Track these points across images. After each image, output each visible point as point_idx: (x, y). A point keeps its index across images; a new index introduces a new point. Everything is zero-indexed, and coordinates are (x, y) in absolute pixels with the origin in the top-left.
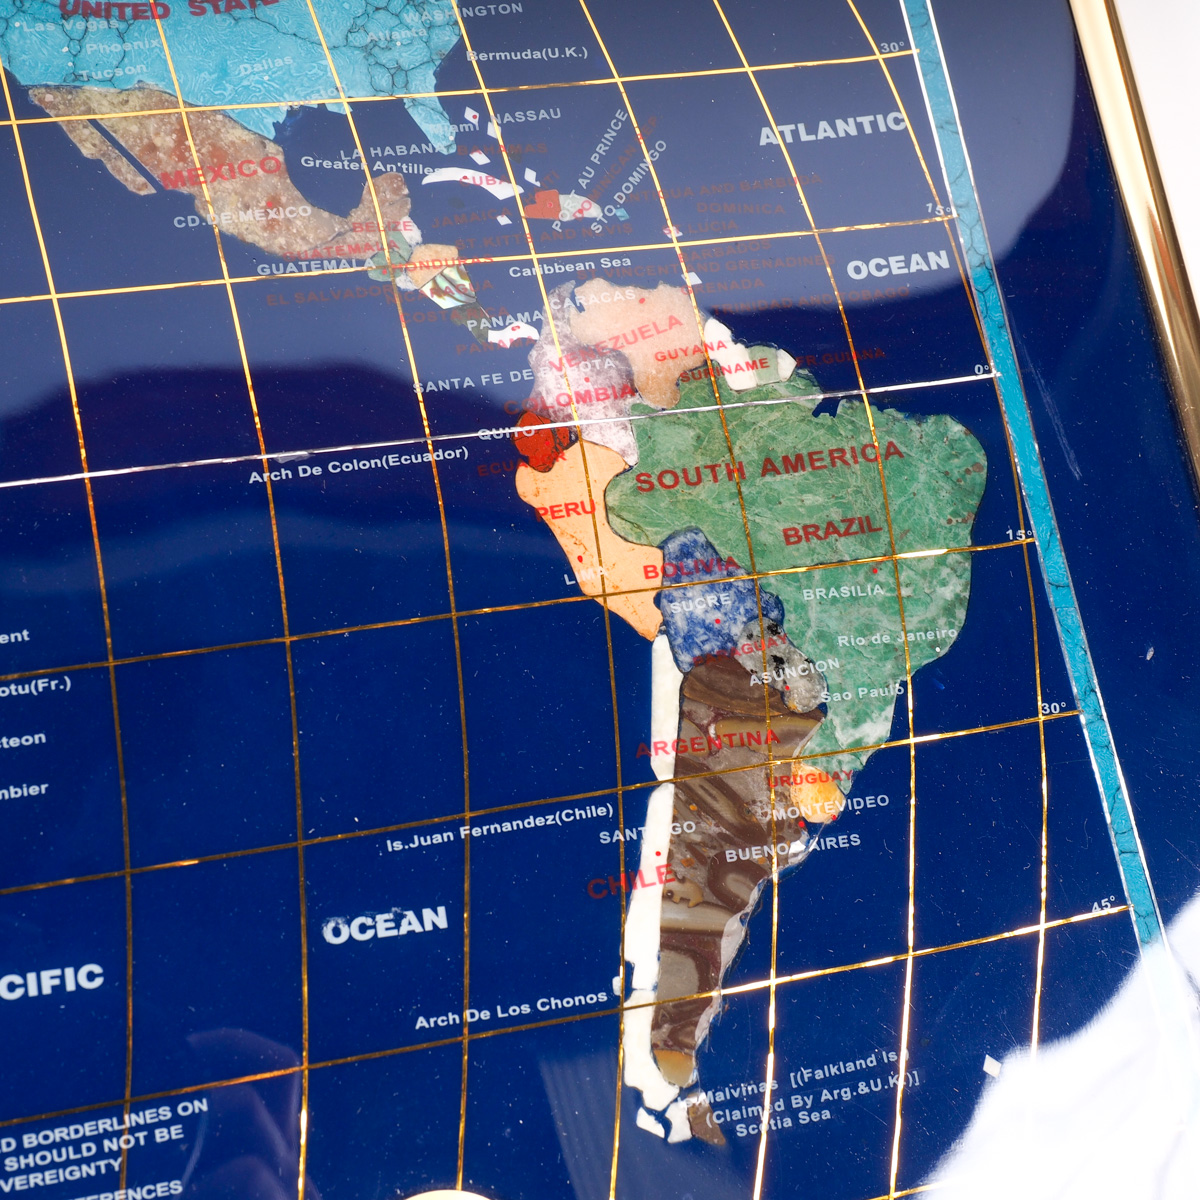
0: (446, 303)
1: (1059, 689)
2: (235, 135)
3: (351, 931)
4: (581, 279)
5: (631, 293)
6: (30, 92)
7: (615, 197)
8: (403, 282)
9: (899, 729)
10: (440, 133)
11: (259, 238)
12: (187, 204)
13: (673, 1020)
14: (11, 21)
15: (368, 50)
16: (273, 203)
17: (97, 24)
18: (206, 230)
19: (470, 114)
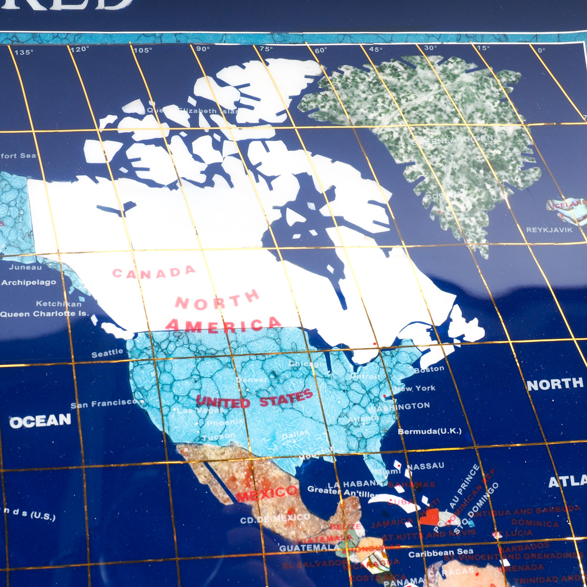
0: (374, 571)
2: (275, 473)
4: (446, 560)
5: (472, 569)
6: (177, 446)
7: (469, 514)
8: (352, 558)
10: (380, 474)
11: (282, 531)
12: (247, 511)
14: (172, 407)
15: (347, 427)
16: (291, 512)
17: (213, 410)
18: (256, 525)
19: (397, 464)
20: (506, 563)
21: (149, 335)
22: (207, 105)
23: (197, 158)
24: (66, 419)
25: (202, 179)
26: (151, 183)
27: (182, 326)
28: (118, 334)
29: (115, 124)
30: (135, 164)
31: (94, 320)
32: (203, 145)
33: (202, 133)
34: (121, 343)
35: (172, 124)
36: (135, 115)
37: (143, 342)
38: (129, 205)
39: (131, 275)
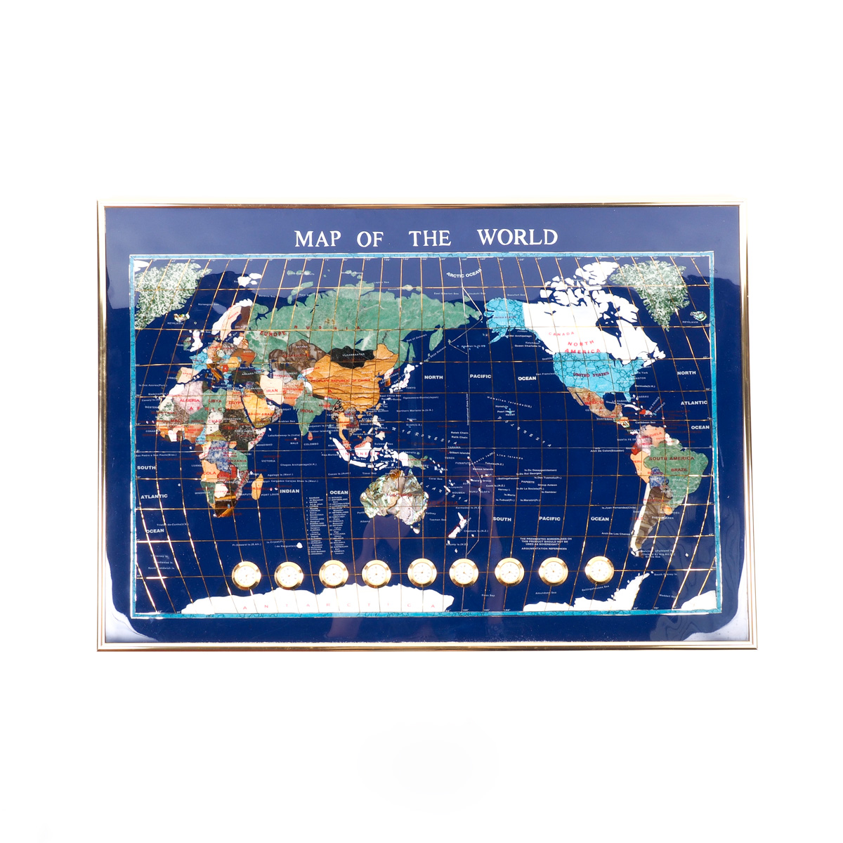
0: (624, 427)
1: (712, 500)
2: (597, 397)
3: (595, 519)
4: (647, 425)
5: (654, 428)
6: (567, 388)
7: (655, 412)
8: (618, 423)
9: (683, 503)
10: (628, 398)
11: (598, 414)
12: (588, 407)
13: (639, 539)
14: (566, 376)
15: (619, 384)
16: (601, 408)
17: (579, 377)
18: (590, 412)
19: (634, 396)
20: (665, 426)
21: (560, 353)
22: (580, 278)
23: (576, 296)
24: (535, 378)
25: (577, 303)
26: (561, 305)
27: (570, 351)
28: (550, 353)
29: (550, 285)
30: (556, 298)
31: (543, 348)
32: (578, 292)
33: (578, 288)
34: (551, 356)
35: (568, 285)
36: (556, 282)
37: (558, 356)
38: (554, 312)
39: (554, 334)
